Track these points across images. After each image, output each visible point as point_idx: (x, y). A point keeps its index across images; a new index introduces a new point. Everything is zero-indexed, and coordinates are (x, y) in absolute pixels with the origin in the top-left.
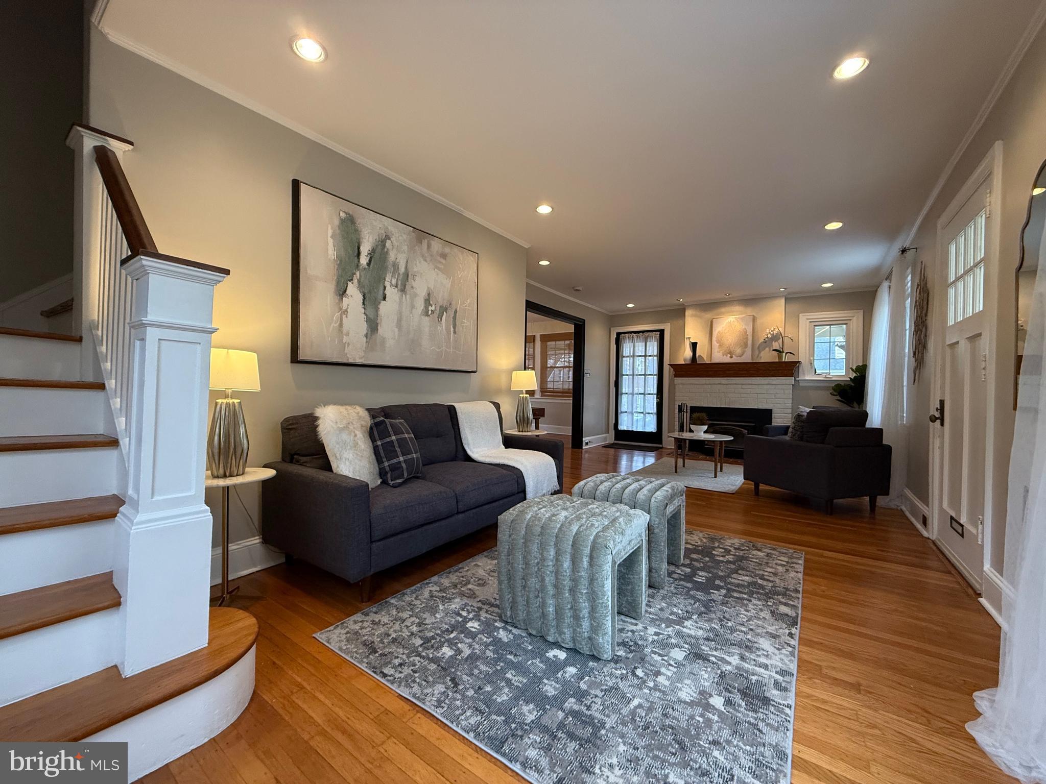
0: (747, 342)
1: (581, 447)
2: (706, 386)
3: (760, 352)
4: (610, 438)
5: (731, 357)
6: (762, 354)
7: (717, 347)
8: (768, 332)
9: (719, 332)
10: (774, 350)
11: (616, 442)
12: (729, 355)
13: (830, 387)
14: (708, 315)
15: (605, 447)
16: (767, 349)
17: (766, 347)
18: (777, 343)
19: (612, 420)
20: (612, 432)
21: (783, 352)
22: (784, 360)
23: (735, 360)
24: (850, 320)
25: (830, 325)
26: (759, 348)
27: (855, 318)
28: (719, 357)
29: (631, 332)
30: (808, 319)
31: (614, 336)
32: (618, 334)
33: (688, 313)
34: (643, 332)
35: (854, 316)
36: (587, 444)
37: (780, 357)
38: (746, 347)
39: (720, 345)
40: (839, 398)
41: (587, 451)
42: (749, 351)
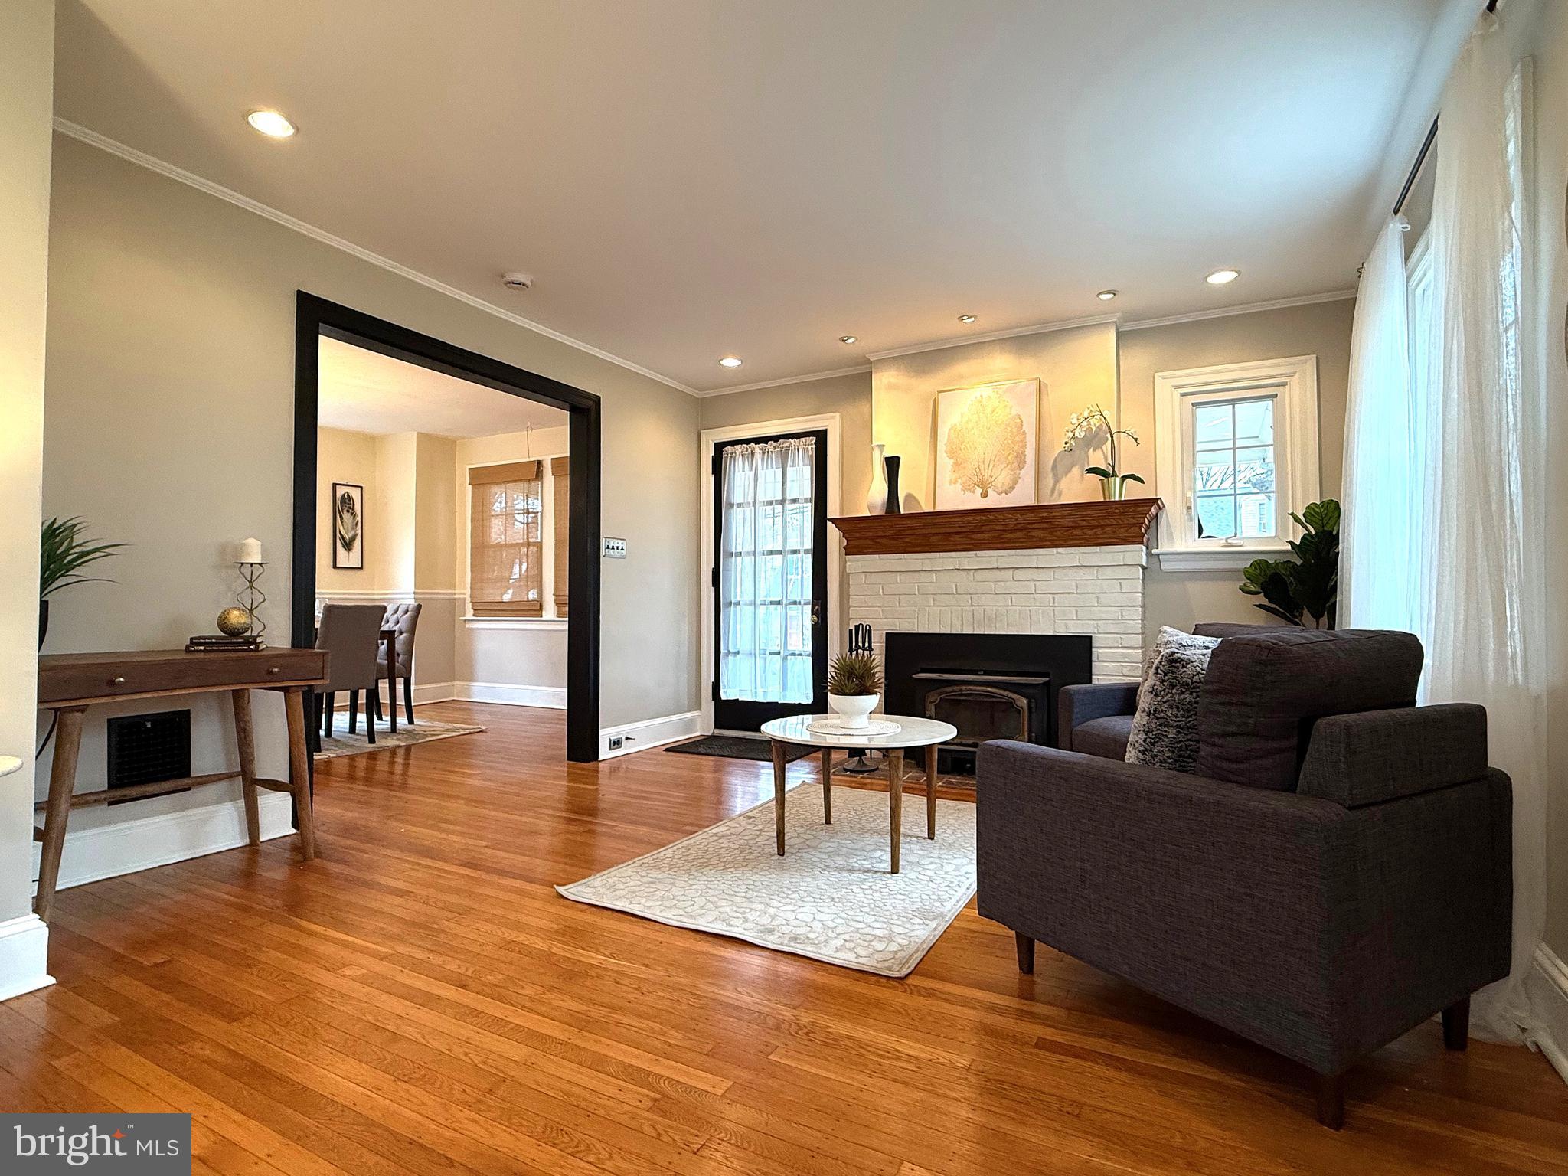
0: (1023, 453)
1: (594, 755)
2: (923, 577)
3: (1057, 482)
4: (703, 723)
5: (985, 495)
6: (1063, 484)
7: (950, 467)
8: (1075, 421)
9: (953, 428)
10: (1090, 471)
11: (718, 732)
12: (979, 491)
13: (1237, 571)
14: (927, 385)
15: (672, 749)
16: (1076, 470)
17: (1073, 465)
18: (1099, 453)
19: (709, 676)
20: (709, 707)
21: (1114, 475)
22: (1117, 499)
23: (993, 501)
24: (1284, 385)
25: (1233, 402)
26: (1054, 466)
27: (1296, 376)
28: (954, 497)
29: (748, 441)
30: (1176, 387)
31: (708, 453)
32: (719, 447)
33: (883, 380)
34: (776, 438)
35: (1292, 374)
36: (616, 744)
37: (1106, 489)
38: (1021, 468)
39: (956, 464)
40: (1265, 602)
41: (616, 765)
42: (1028, 475)
